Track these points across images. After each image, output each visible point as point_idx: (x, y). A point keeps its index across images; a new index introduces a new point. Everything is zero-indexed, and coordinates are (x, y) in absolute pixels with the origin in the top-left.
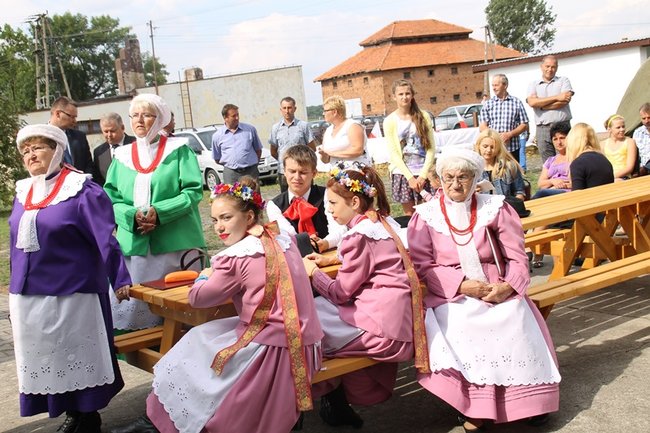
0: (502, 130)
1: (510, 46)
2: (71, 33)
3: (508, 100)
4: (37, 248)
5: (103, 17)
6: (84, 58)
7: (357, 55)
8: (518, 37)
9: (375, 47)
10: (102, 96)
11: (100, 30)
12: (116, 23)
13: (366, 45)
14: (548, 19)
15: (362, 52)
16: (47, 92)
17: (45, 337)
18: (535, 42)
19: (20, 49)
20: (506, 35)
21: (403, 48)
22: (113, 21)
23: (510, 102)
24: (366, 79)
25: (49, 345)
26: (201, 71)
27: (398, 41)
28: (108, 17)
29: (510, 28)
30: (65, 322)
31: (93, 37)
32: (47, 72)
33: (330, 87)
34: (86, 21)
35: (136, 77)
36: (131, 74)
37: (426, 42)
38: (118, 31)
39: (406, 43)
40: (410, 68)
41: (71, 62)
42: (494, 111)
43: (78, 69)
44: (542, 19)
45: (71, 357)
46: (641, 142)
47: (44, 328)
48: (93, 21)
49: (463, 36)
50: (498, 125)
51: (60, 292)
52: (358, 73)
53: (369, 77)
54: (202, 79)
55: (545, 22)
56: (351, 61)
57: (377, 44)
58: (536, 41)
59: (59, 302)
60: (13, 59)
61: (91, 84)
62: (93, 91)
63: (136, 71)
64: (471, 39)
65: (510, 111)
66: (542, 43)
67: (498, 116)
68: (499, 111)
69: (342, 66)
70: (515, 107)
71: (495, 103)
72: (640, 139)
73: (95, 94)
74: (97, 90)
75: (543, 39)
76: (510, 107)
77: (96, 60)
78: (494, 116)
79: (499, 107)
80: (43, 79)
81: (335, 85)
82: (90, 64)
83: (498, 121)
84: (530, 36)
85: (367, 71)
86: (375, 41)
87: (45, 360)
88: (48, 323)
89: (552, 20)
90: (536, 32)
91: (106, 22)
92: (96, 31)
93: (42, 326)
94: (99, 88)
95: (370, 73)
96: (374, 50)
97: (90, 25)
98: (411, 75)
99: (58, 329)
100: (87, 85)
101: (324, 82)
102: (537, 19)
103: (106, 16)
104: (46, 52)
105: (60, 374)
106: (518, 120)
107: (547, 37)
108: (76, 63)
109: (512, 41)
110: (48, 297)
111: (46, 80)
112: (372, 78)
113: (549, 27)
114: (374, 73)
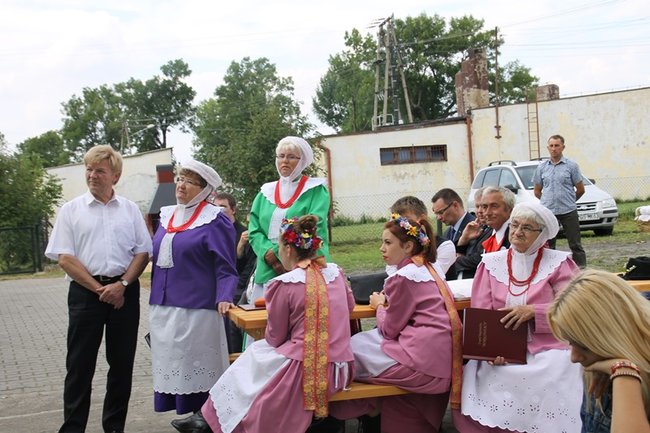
2: (426, 38)
4: (172, 265)
5: (465, 18)
6: (437, 69)
10: (456, 115)
11: (459, 33)
12: (480, 24)
16: (385, 110)
17: (176, 345)
19: (367, 58)
22: (478, 23)
25: (180, 351)
26: (557, 88)
28: (471, 17)
30: (192, 332)
31: (450, 42)
32: (386, 87)
34: (444, 23)
35: (479, 94)
36: (473, 91)
38: (481, 35)
41: (421, 73)
43: (429, 82)
45: (196, 363)
47: (175, 337)
48: (453, 23)
51: (190, 306)
54: (558, 98)
59: (188, 315)
60: (358, 70)
61: (443, 101)
62: (445, 108)
63: (479, 87)
73: (447, 113)
74: (450, 107)
77: (452, 71)
80: (382, 95)
82: (444, 76)
87: (175, 364)
88: (179, 333)
91: (468, 24)
92: (454, 36)
93: (174, 335)
94: (452, 105)
97: (447, 29)
99: (187, 338)
100: (439, 102)
103: (468, 17)
104: (388, 62)
105: (187, 377)
108: (427, 74)
110: (178, 309)
111: (385, 97)
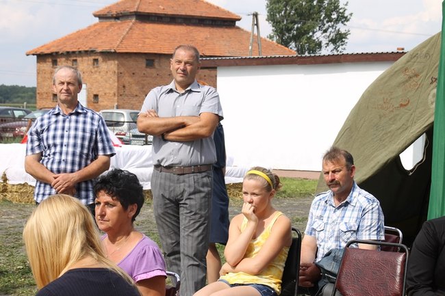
0: (62, 166)
1: (293, 44)
3: (77, 114)
7: (89, 28)
8: (304, 34)
9: (113, 21)
13: (102, 17)
14: (343, 18)
15: (95, 25)
18: (323, 44)
20: (289, 30)
21: (150, 28)
23: (81, 118)
24: (96, 60)
27: (144, 17)
29: (294, 22)
33: (47, 66)
37: (180, 24)
39: (153, 22)
40: (156, 54)
42: (51, 133)
44: (334, 16)
46: (321, 217)
49: (228, 22)
50: (57, 157)
52: (86, 52)
53: (100, 59)
55: (337, 21)
56: (80, 35)
57: (117, 17)
58: (324, 42)
64: (238, 28)
65: (80, 133)
66: (332, 46)
67: (58, 141)
68: (59, 133)
69: (67, 39)
70: (88, 127)
71: (53, 119)
72: (319, 213)
75: (333, 41)
76: (80, 126)
78: (51, 142)
79: (60, 125)
81: (55, 63)
83: (58, 149)
84: (318, 35)
85: (99, 50)
86: (114, 13)
89: (347, 19)
90: (325, 31)
95: (102, 53)
96: (111, 25)
98: (156, 64)
101: (41, 57)
102: (328, 16)
106: (95, 150)
107: (339, 38)
109: (296, 38)
112: (104, 60)
113: (342, 28)
114: (108, 55)
